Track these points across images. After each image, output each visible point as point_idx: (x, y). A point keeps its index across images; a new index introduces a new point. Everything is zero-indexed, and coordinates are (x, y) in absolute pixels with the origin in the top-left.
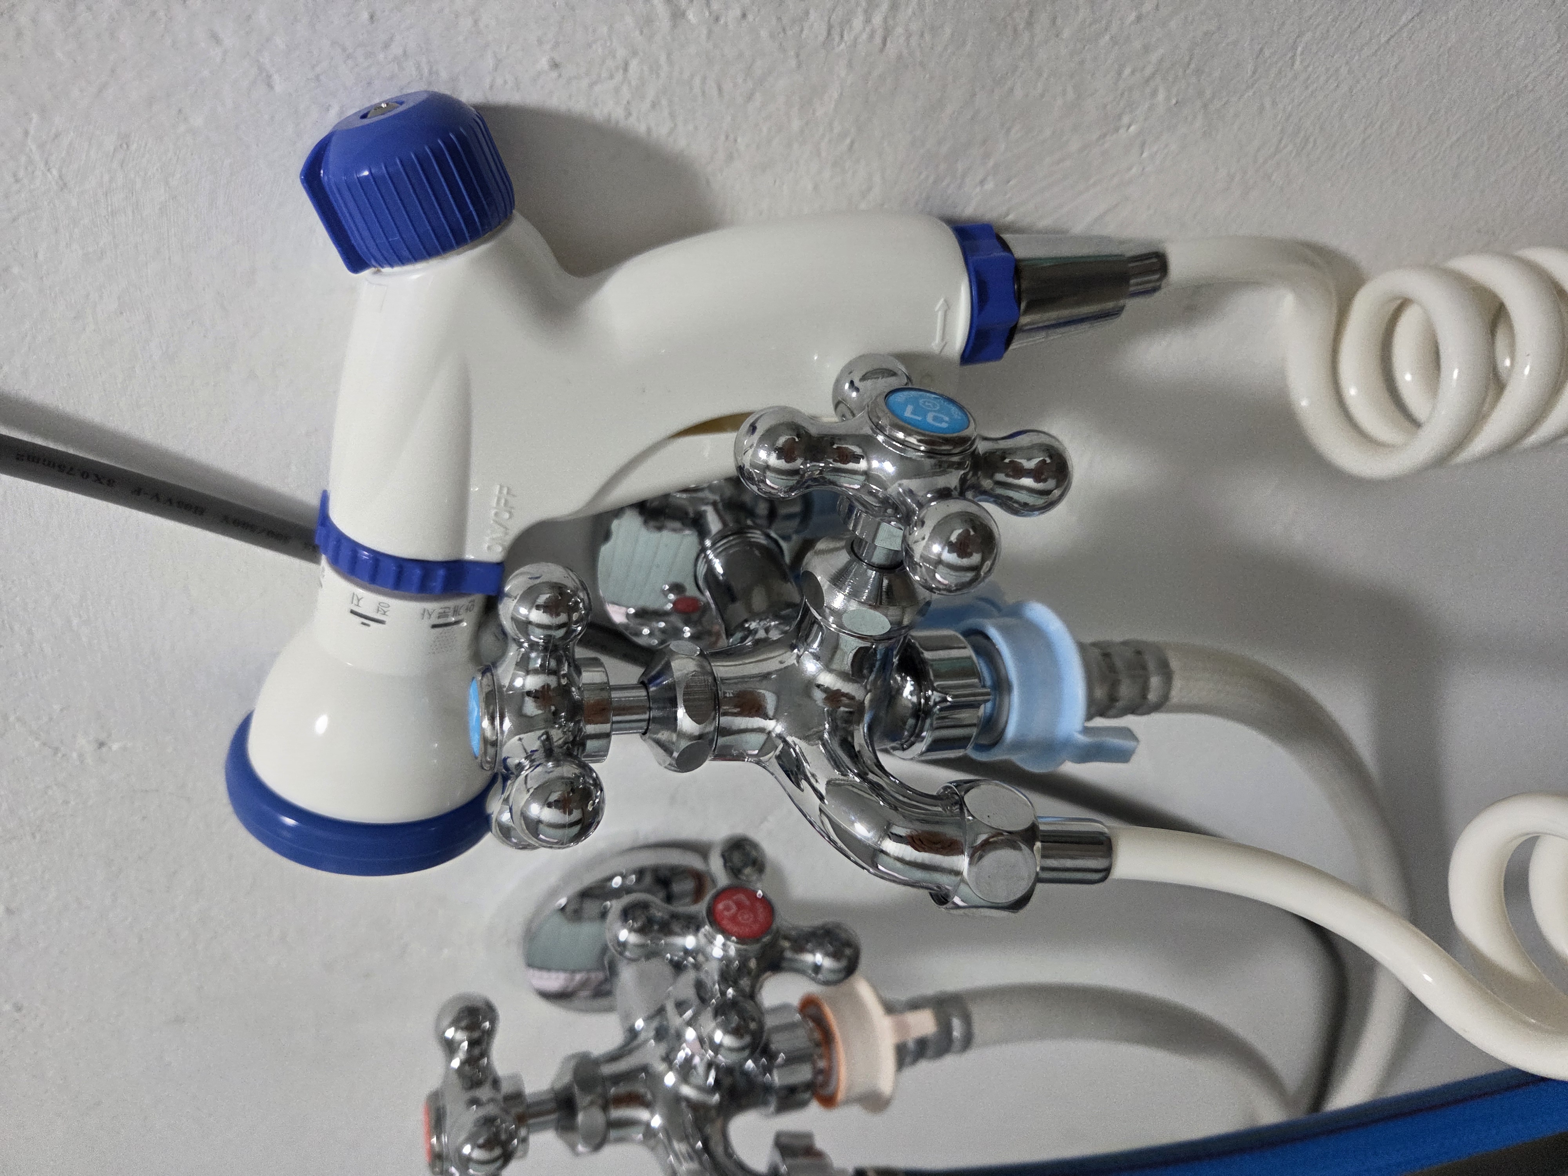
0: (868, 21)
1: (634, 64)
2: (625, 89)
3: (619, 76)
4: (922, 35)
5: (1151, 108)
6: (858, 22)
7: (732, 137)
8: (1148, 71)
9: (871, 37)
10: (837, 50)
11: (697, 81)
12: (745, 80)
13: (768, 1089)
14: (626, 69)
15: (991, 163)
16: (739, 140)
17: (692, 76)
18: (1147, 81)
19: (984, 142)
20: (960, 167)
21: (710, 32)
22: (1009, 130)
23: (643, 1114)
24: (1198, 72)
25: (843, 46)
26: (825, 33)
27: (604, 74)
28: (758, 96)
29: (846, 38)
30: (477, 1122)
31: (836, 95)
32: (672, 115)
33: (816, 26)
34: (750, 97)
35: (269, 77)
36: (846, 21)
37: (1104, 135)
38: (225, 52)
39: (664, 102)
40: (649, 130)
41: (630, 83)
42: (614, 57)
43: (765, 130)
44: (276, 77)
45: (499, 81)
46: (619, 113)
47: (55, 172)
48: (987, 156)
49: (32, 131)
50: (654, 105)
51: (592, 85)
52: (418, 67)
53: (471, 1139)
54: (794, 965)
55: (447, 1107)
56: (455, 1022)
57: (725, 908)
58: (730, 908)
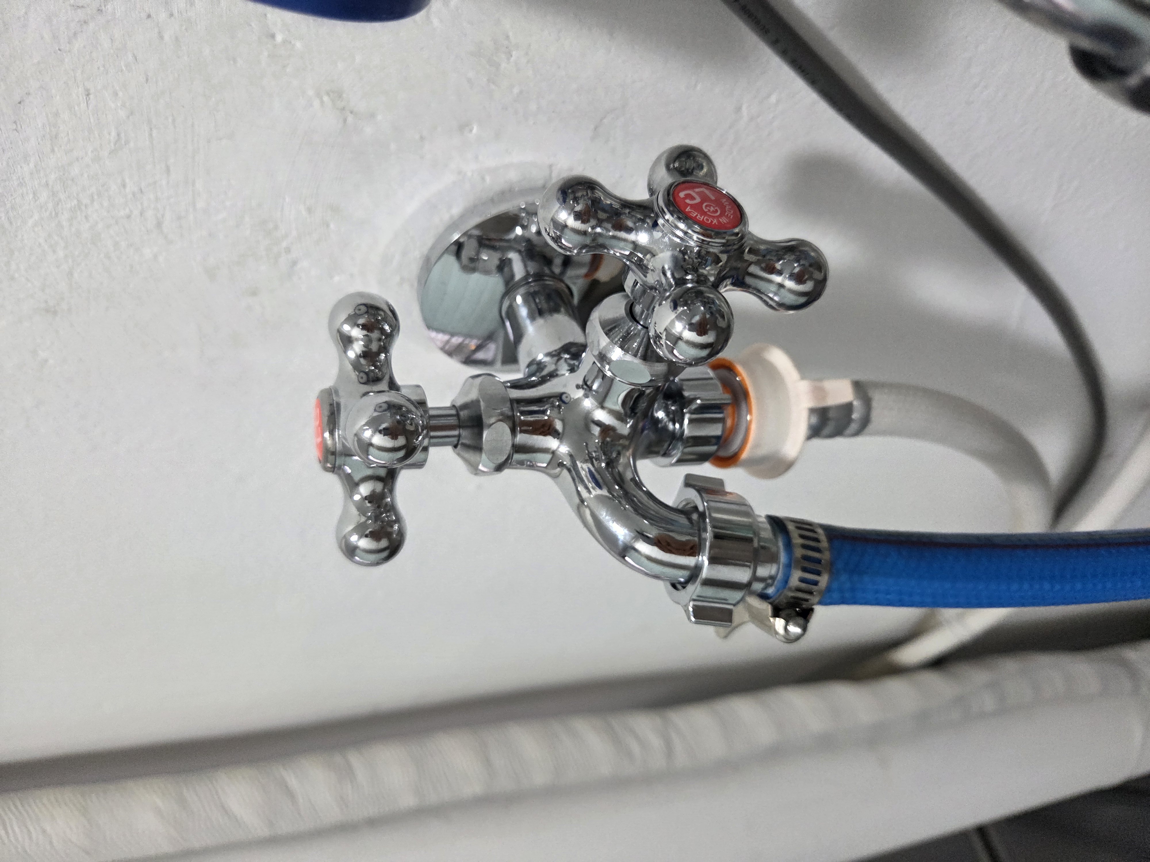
13: (675, 438)
23: (552, 443)
30: (378, 407)
53: (373, 423)
54: (761, 285)
55: (342, 401)
56: (352, 319)
57: (688, 196)
58: (692, 198)
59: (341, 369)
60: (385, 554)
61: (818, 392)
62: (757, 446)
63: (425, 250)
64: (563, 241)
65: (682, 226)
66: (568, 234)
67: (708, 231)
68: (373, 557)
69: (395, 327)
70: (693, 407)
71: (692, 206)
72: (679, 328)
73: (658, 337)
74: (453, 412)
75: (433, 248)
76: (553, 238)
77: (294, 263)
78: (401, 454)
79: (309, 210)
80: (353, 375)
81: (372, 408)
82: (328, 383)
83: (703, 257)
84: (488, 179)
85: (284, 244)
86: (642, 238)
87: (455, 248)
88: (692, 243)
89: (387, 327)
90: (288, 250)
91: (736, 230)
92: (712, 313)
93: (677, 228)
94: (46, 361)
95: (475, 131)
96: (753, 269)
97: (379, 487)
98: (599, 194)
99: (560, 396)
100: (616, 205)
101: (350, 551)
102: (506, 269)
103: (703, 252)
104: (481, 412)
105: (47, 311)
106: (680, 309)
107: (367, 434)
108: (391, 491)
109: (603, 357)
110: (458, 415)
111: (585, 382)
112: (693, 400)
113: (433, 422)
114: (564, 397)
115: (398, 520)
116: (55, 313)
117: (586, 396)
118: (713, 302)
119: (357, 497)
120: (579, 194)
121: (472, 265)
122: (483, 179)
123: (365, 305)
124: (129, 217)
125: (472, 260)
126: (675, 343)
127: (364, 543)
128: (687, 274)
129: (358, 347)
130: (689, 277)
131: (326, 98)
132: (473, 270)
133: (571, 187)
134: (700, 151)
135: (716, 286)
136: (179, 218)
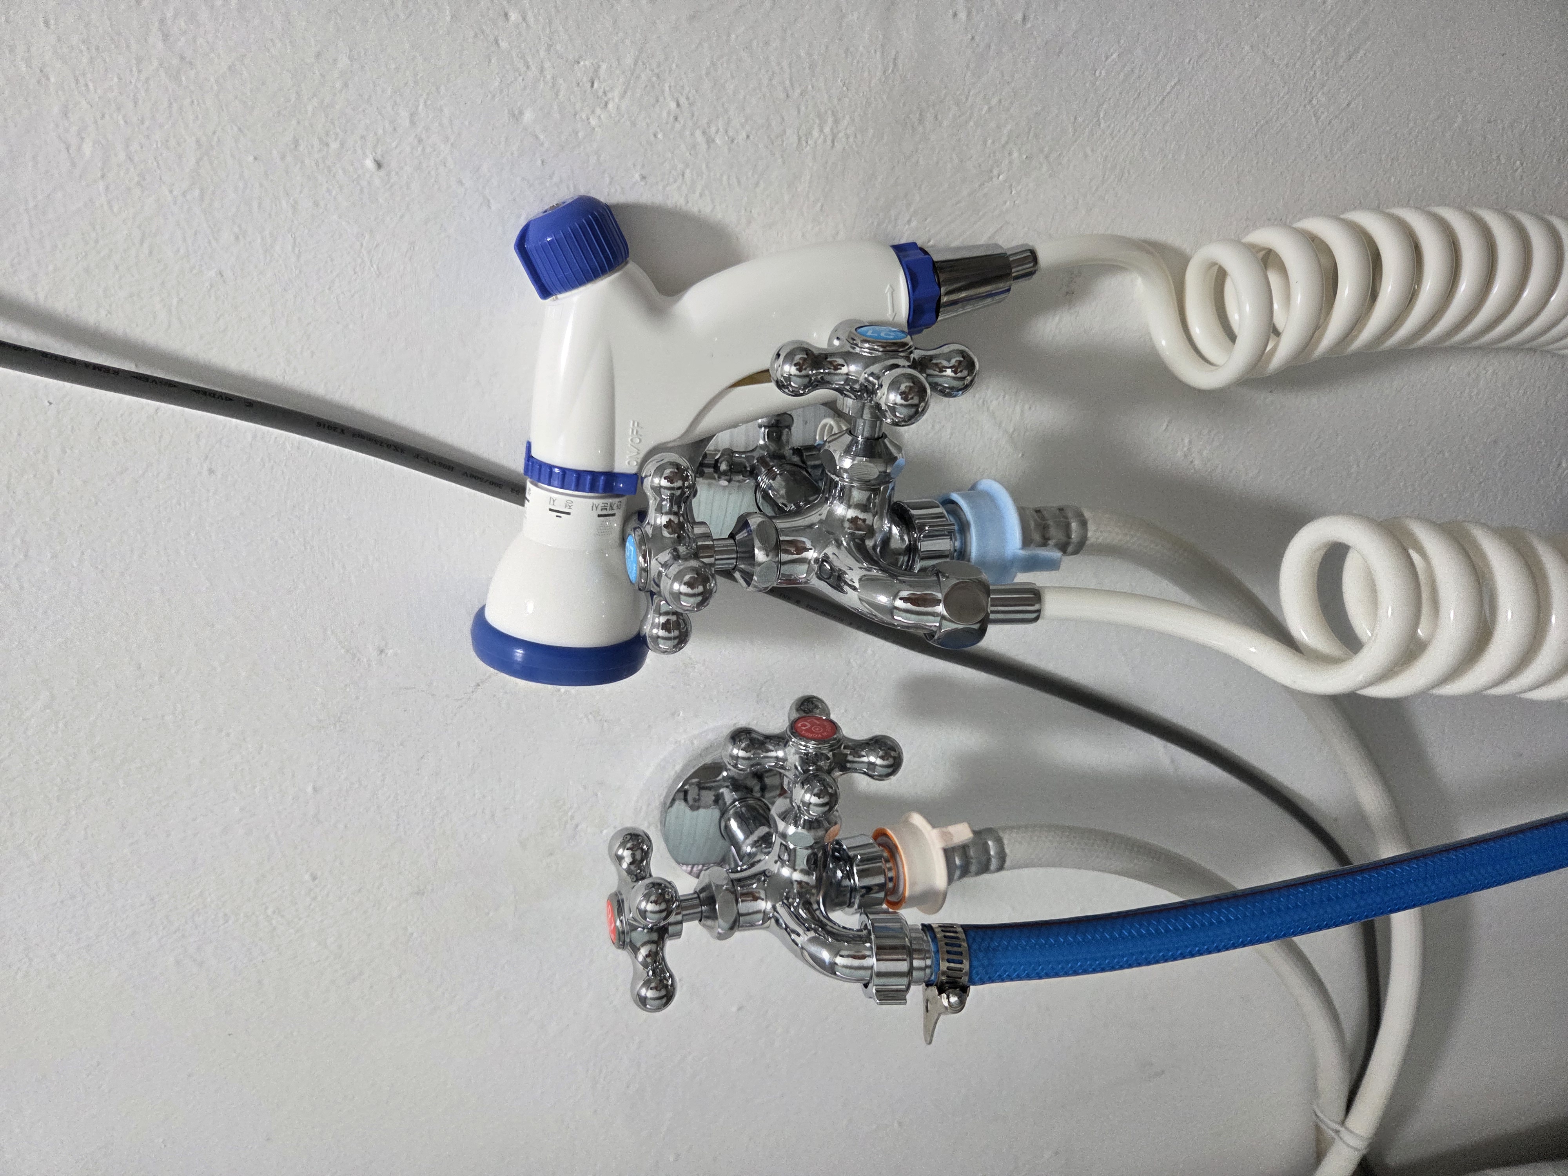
0: (821, 131)
1: (688, 173)
2: (684, 187)
3: (680, 180)
4: (856, 136)
5: (1011, 162)
6: (816, 133)
7: (748, 209)
8: (1004, 139)
9: (825, 141)
10: (805, 151)
11: (725, 178)
12: (753, 175)
13: (852, 891)
14: (683, 175)
15: (912, 209)
16: (753, 211)
17: (722, 175)
18: (1004, 146)
19: (906, 196)
20: (893, 213)
21: (729, 150)
22: (920, 188)
23: (762, 905)
24: (1036, 136)
25: (808, 148)
26: (797, 141)
27: (671, 180)
28: (762, 185)
29: (809, 142)
31: (808, 177)
32: (713, 201)
33: (791, 138)
34: (757, 184)
35: (489, 201)
36: (809, 133)
37: (983, 184)
38: (466, 190)
39: (707, 192)
40: (700, 211)
41: (686, 185)
42: (676, 170)
43: (768, 203)
44: (492, 201)
45: (613, 190)
46: (681, 202)
47: (375, 266)
48: (909, 205)
49: (364, 244)
50: (701, 195)
51: (664, 188)
52: (568, 188)
54: (856, 766)
55: (624, 897)
56: (623, 845)
57: (803, 725)
58: (806, 726)
59: (621, 879)
60: (664, 1000)
61: (945, 836)
62: (913, 884)
63: (662, 799)
64: (739, 766)
65: (803, 743)
66: (740, 761)
67: (820, 741)
68: (658, 1002)
69: (650, 847)
70: (857, 861)
71: (806, 730)
72: (808, 797)
73: (799, 807)
74: (696, 896)
75: (666, 797)
76: (733, 766)
77: (577, 826)
78: (664, 914)
79: (585, 787)
80: (629, 879)
81: (643, 889)
82: (614, 889)
83: (818, 756)
84: (695, 742)
85: (570, 814)
86: (780, 754)
87: (682, 795)
88: (811, 751)
89: (645, 847)
90: (572, 818)
91: (835, 736)
92: (825, 787)
93: (801, 744)
94: (412, 934)
95: (681, 714)
96: (850, 758)
97: (653, 947)
98: (754, 735)
99: (764, 873)
100: (761, 738)
101: (643, 1001)
102: (720, 802)
103: (819, 754)
104: (713, 893)
105: (418, 893)
106: (806, 787)
107: (643, 905)
108: (662, 949)
109: (784, 836)
110: (699, 897)
111: (779, 857)
112: (856, 856)
113: (683, 904)
114: (767, 873)
115: (671, 976)
116: (423, 894)
117: (783, 866)
118: (824, 780)
119: (641, 958)
120: (742, 738)
121: (697, 804)
122: (692, 743)
123: (629, 834)
124: (475, 815)
125: (695, 800)
126: (808, 807)
127: (650, 994)
128: (810, 766)
129: (628, 860)
130: (811, 768)
131: (590, 717)
132: (698, 808)
133: (736, 735)
134: (814, 697)
135: (829, 772)
136: (505, 809)
